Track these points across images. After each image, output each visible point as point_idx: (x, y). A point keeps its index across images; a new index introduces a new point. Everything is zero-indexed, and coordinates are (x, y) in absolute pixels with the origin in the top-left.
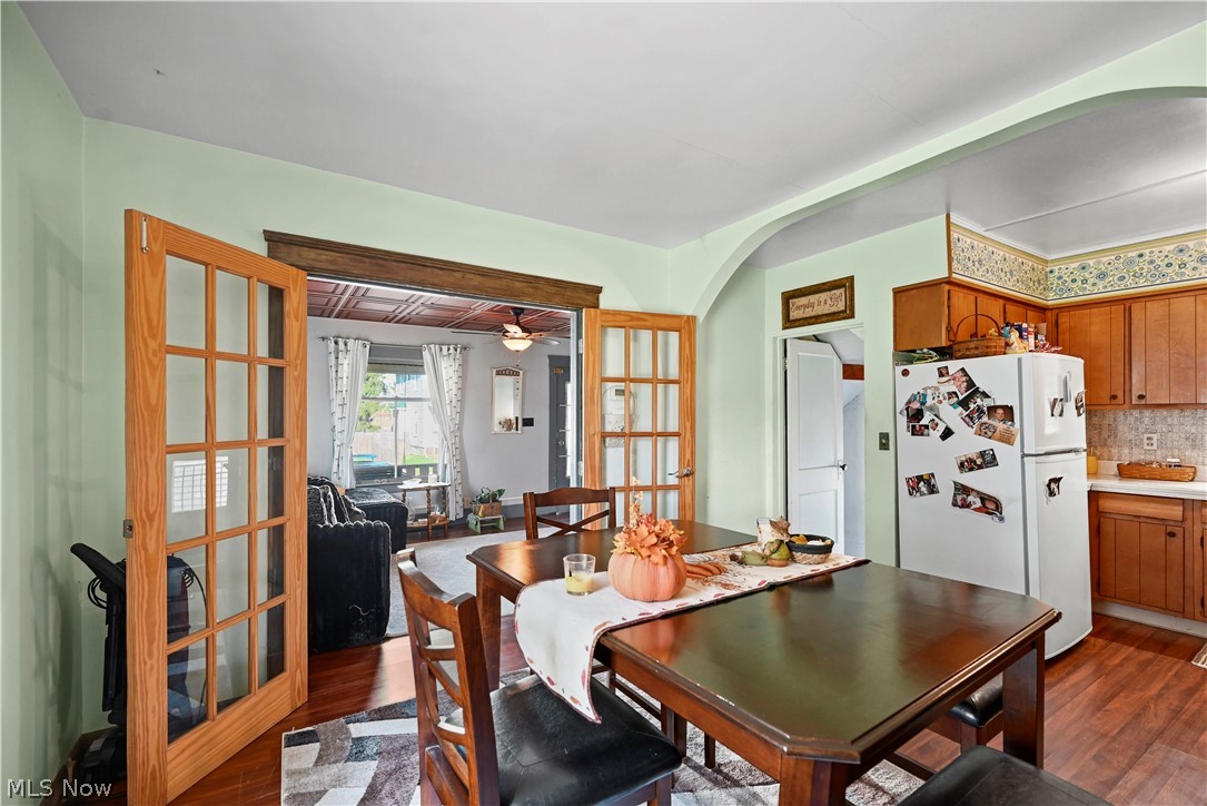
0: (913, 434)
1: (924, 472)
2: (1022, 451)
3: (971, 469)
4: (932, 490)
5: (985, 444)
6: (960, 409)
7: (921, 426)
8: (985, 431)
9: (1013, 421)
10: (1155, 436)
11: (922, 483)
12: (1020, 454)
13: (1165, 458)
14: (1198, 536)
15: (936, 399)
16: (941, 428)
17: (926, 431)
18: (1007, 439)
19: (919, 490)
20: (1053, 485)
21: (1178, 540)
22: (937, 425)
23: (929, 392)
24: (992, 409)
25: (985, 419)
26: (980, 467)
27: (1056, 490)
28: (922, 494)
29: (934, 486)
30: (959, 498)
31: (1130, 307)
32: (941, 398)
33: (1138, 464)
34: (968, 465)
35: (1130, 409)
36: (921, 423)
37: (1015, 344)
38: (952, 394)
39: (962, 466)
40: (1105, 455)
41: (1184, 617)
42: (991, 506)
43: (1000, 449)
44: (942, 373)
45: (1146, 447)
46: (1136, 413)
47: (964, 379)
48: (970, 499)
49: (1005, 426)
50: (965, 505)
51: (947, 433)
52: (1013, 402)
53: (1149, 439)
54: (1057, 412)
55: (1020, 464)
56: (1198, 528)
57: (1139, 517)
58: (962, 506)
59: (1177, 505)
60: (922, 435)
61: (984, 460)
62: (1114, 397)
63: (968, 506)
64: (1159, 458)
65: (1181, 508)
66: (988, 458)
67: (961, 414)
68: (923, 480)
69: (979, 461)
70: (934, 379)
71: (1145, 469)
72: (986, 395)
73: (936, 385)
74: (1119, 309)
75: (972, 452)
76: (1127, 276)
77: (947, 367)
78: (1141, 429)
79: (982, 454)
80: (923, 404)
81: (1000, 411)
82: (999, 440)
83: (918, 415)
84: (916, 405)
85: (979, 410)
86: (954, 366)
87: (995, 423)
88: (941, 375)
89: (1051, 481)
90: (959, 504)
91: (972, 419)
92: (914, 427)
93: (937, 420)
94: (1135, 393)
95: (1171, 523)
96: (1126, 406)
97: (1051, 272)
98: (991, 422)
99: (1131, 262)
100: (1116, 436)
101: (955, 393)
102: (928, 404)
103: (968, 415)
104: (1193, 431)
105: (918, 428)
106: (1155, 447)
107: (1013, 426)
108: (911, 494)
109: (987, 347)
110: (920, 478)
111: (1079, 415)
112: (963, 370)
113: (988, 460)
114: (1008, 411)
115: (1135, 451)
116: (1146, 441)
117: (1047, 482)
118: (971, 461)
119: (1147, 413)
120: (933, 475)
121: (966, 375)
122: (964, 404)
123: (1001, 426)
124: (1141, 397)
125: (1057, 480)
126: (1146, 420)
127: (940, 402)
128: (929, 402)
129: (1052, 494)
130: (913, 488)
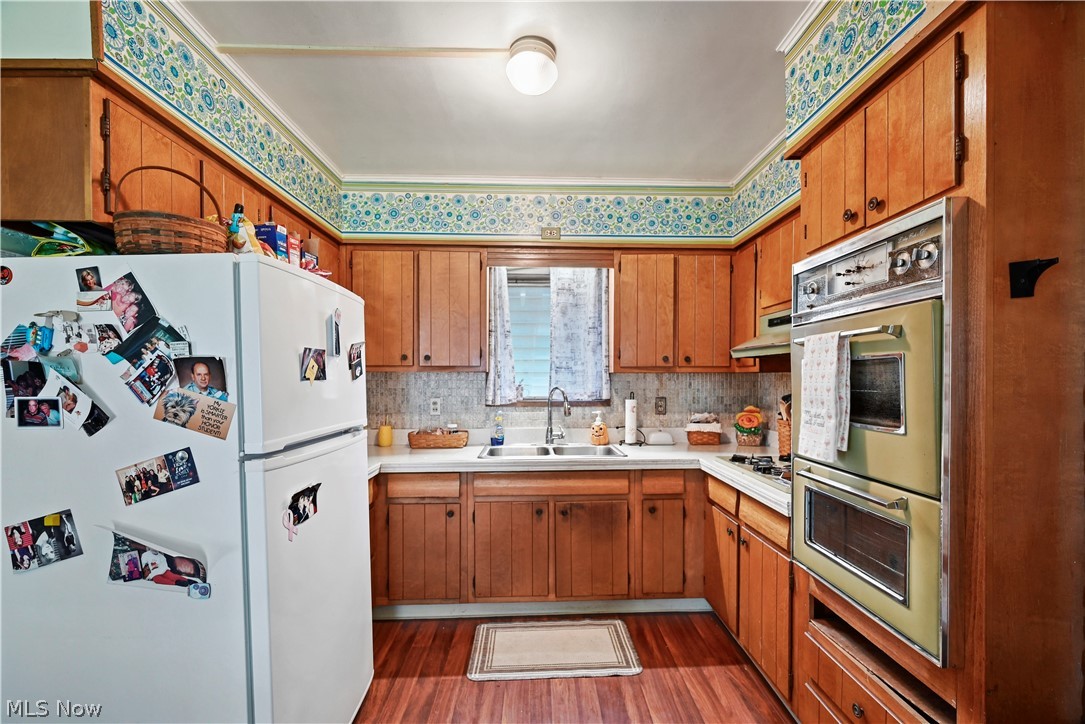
0: (22, 422)
1: (47, 510)
2: (242, 449)
3: (147, 495)
4: (67, 548)
5: (175, 438)
6: (125, 364)
7: (40, 402)
8: (175, 413)
9: (224, 388)
10: (438, 401)
11: (44, 536)
12: (236, 455)
13: (446, 423)
14: (471, 511)
15: (74, 340)
16: (84, 407)
17: (53, 414)
18: (214, 428)
19: (36, 554)
20: (303, 502)
21: (456, 518)
22: (75, 399)
23: (58, 323)
24: (185, 366)
25: (174, 386)
26: (165, 488)
27: (310, 508)
28: (44, 562)
29: (70, 540)
30: (123, 559)
31: (418, 255)
32: (85, 339)
33: (425, 432)
34: (143, 486)
35: (419, 371)
36: (42, 395)
37: (248, 246)
38: (107, 330)
39: (129, 488)
40: (399, 423)
41: (460, 603)
42: (187, 569)
43: (202, 446)
44: (87, 280)
45: (432, 413)
46: (424, 375)
47: (132, 297)
48: (147, 558)
49: (210, 400)
50: (137, 573)
51: (97, 420)
52: (224, 352)
53: (435, 403)
54: (312, 373)
55: (238, 474)
56: (471, 503)
57: (424, 498)
58: (131, 577)
59: (454, 480)
60: (44, 423)
61: (173, 473)
62: (404, 357)
63: (142, 574)
64: (442, 425)
65: (458, 483)
66: (181, 469)
67: (126, 374)
68: (48, 529)
69: (162, 477)
70: (69, 295)
71: (431, 438)
72: (174, 335)
73: (74, 308)
74: (409, 254)
75: (149, 457)
76: (416, 219)
77: (95, 270)
78: (429, 394)
79: (169, 460)
80: (44, 352)
81: (201, 369)
82: (201, 429)
83: (33, 376)
84: (28, 354)
85: (163, 367)
86: (112, 267)
87: (192, 393)
88: (85, 286)
89: (296, 498)
90: (124, 571)
91: (148, 386)
92: (23, 405)
93: (73, 389)
94: (423, 354)
95: (450, 501)
96: (415, 367)
97: (345, 197)
98: (186, 391)
99: (418, 203)
100: (408, 402)
101: (111, 327)
102: (55, 352)
103: (140, 378)
104: (466, 394)
105: (33, 407)
106: (438, 413)
107: (224, 398)
108: (16, 565)
109: (179, 234)
110: (38, 525)
111: (355, 377)
112: (130, 278)
113: (180, 472)
114: (216, 366)
115: (424, 417)
116: (432, 406)
117: (289, 501)
118: (148, 476)
119: (433, 376)
120: (68, 514)
121: (137, 289)
122: (130, 351)
123: (204, 400)
124: (427, 358)
125: (311, 492)
126: (432, 384)
127: (83, 348)
128: (59, 345)
129: (300, 517)
130: (23, 550)
